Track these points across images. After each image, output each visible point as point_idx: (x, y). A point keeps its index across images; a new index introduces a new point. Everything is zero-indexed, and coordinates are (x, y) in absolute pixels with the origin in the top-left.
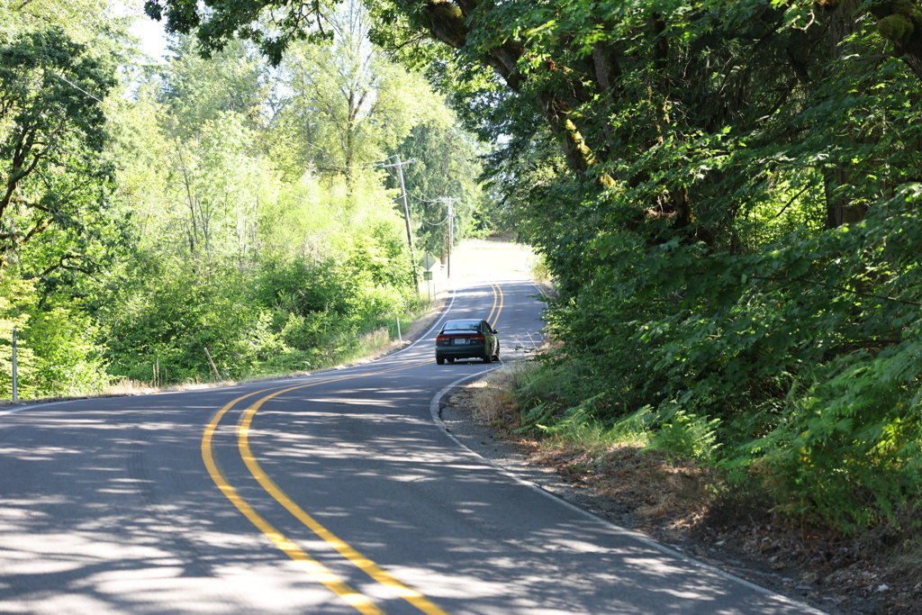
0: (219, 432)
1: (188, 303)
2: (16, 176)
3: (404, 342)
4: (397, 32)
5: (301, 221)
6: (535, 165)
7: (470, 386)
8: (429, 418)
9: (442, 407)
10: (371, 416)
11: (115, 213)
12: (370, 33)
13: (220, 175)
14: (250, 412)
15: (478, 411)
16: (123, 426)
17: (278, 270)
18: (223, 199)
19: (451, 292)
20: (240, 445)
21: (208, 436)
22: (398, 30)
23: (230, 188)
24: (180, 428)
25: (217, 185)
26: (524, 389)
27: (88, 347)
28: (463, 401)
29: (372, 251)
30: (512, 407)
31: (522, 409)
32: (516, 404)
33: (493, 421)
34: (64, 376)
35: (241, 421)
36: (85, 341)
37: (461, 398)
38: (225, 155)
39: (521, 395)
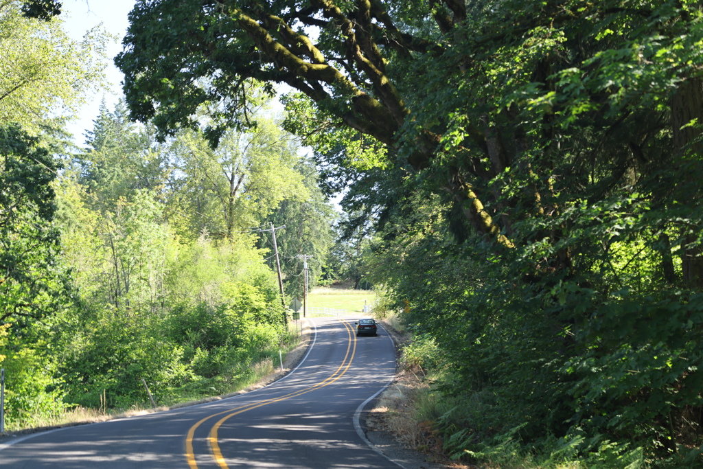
0: (200, 462)
1: (120, 341)
3: (284, 370)
4: (306, 122)
5: (199, 274)
6: (406, 228)
7: (374, 411)
8: (363, 443)
9: (366, 432)
10: (315, 442)
11: (60, 271)
12: (285, 123)
13: (136, 239)
14: (212, 439)
15: (398, 436)
16: (115, 458)
17: (184, 314)
18: (138, 258)
19: (313, 329)
21: (193, 466)
22: (307, 120)
23: (144, 249)
24: (163, 458)
25: (134, 247)
26: (443, 417)
27: (48, 380)
28: (378, 425)
29: (253, 297)
30: (433, 433)
31: (442, 434)
32: (436, 431)
33: (419, 445)
34: (28, 405)
35: (211, 449)
36: (45, 375)
37: (375, 423)
38: (141, 223)
39: (441, 422)
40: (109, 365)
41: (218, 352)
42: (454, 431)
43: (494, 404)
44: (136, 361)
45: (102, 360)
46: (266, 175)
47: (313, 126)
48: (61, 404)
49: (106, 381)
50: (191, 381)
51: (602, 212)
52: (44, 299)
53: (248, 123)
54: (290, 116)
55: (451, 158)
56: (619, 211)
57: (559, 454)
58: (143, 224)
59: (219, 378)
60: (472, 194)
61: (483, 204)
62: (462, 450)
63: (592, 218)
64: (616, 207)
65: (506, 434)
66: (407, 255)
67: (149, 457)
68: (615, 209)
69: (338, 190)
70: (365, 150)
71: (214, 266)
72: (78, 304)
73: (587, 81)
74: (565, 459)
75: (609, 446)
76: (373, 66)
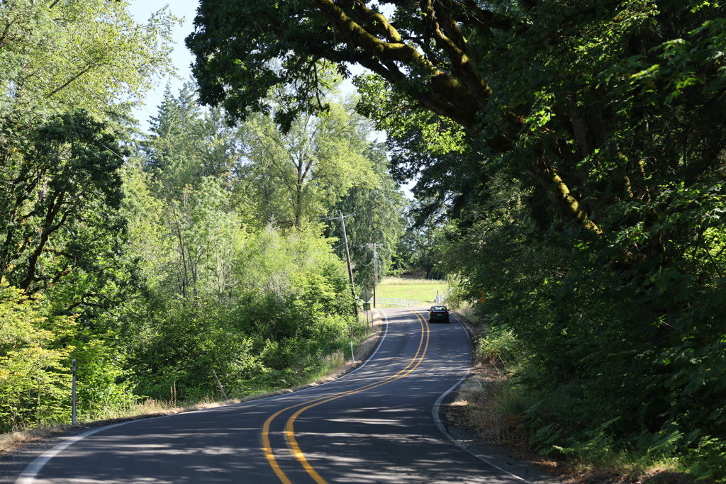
0: (279, 456)
1: (188, 332)
2: (49, 229)
3: (355, 362)
4: (380, 105)
5: (267, 263)
7: (453, 404)
8: (445, 438)
9: (446, 426)
10: (394, 436)
11: (127, 260)
12: (358, 106)
13: (203, 228)
14: (289, 433)
15: (480, 430)
16: (190, 451)
17: (252, 305)
18: (205, 247)
19: (384, 320)
20: (308, 471)
21: (272, 460)
22: (381, 103)
23: (211, 238)
24: (240, 452)
25: (201, 236)
26: (529, 411)
27: (118, 372)
28: (459, 419)
29: (322, 287)
30: (518, 427)
31: (527, 429)
32: (522, 425)
33: (504, 440)
34: (98, 397)
35: (288, 443)
36: (115, 366)
37: (456, 417)
38: (208, 211)
39: (526, 417)
40: (178, 356)
41: (288, 343)
42: (540, 426)
43: (582, 398)
44: (205, 353)
45: (171, 351)
46: (335, 161)
47: (386, 109)
48: (131, 396)
49: (175, 372)
50: (260, 373)
51: (700, 195)
52: (112, 288)
53: (320, 106)
54: (364, 99)
55: (535, 140)
56: (718, 193)
57: (656, 450)
58: (209, 212)
59: (289, 370)
60: (558, 178)
61: (569, 188)
62: (550, 445)
63: (690, 201)
64: (716, 190)
65: (598, 429)
66: (485, 243)
67: (225, 451)
68: (714, 192)
69: (410, 176)
70: (442, 133)
71: (282, 256)
72: (146, 294)
73: (694, 53)
74: (663, 455)
75: (709, 442)
76: (453, 44)
